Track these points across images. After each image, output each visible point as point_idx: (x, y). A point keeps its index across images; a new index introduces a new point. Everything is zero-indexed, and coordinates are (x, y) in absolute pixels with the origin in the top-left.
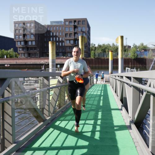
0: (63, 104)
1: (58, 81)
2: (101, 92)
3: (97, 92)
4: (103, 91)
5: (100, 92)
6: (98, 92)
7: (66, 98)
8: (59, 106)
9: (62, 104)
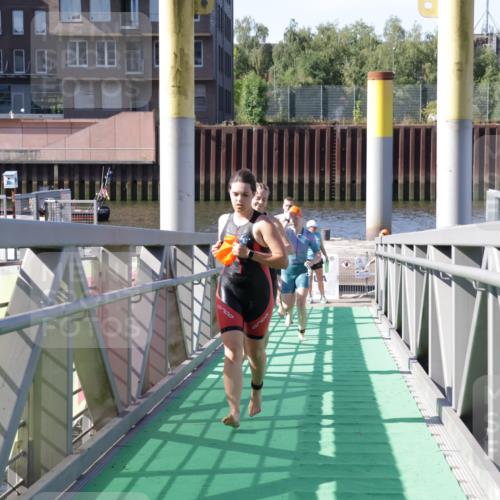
0: (59, 450)
1: (19, 283)
2: (319, 363)
3: (287, 360)
4: (328, 356)
5: (311, 358)
6: (300, 359)
7: (79, 404)
8: (23, 462)
9: (45, 453)
